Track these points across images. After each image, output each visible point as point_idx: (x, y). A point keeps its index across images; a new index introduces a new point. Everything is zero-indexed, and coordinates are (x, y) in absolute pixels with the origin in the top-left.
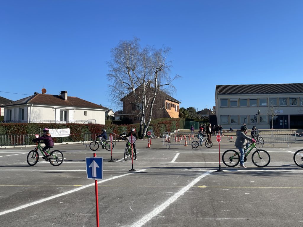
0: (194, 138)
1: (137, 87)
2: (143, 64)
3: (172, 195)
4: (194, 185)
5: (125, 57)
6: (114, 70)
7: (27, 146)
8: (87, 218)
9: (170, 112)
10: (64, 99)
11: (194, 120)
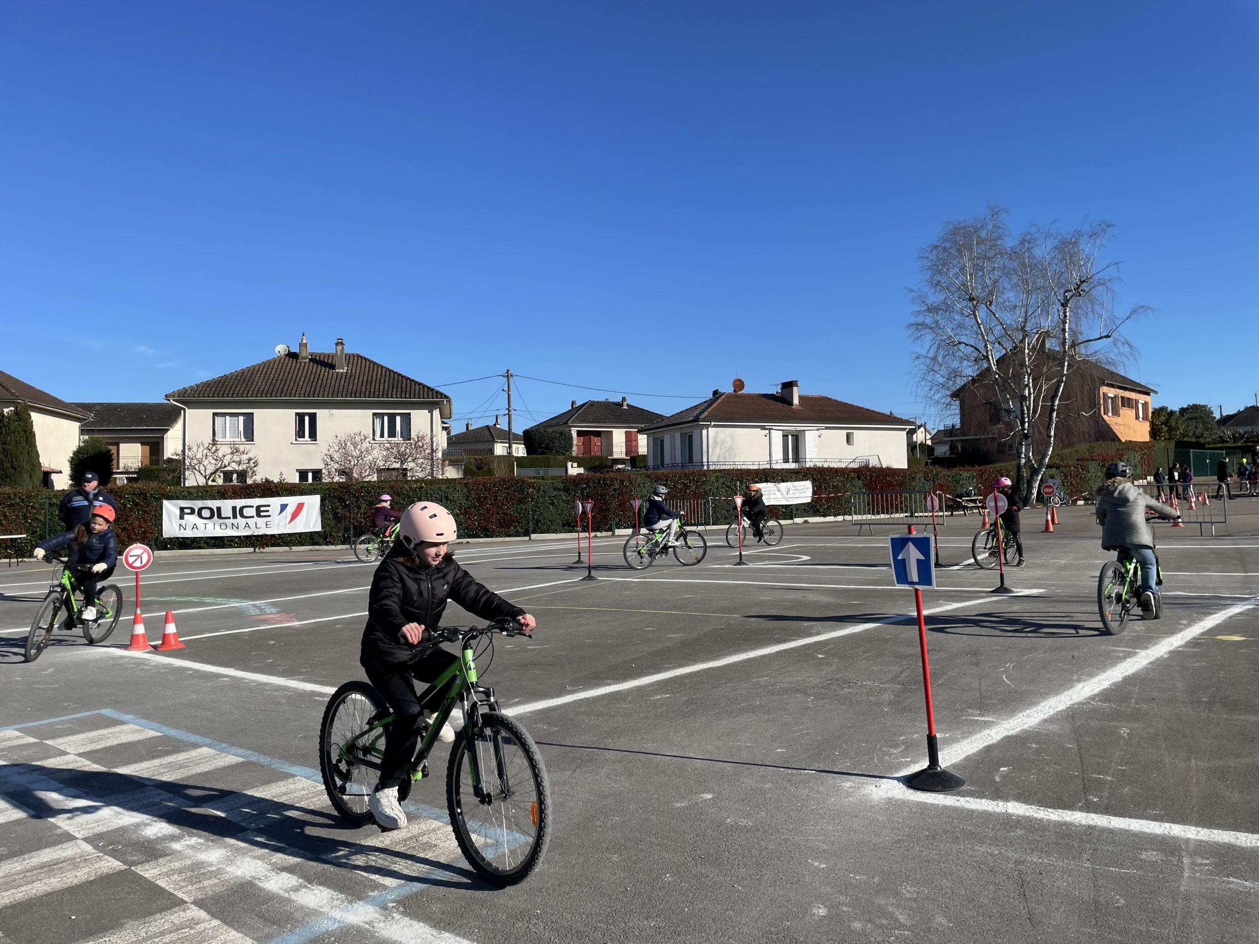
0: (1207, 502)
1: (1004, 352)
2: (1020, 283)
3: (1128, 655)
4: (1203, 634)
5: (963, 269)
6: (929, 310)
7: (708, 528)
8: (890, 692)
9: (1117, 424)
10: (790, 403)
11: (1207, 446)
